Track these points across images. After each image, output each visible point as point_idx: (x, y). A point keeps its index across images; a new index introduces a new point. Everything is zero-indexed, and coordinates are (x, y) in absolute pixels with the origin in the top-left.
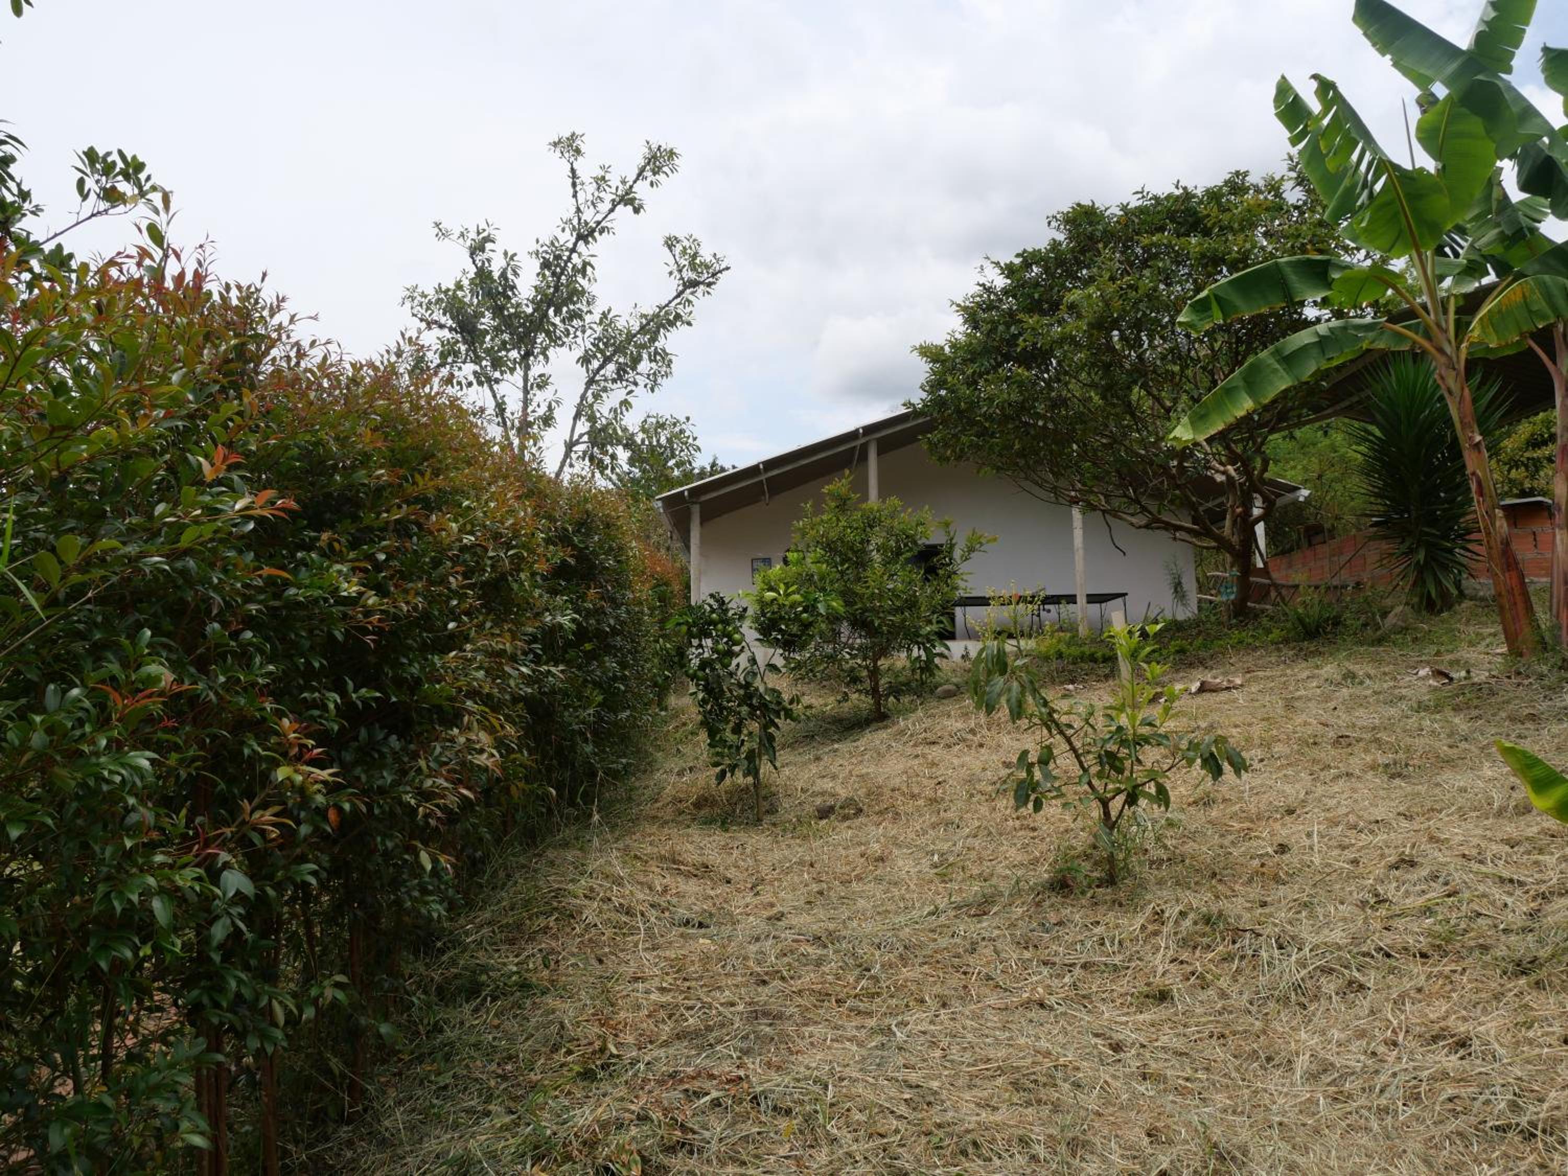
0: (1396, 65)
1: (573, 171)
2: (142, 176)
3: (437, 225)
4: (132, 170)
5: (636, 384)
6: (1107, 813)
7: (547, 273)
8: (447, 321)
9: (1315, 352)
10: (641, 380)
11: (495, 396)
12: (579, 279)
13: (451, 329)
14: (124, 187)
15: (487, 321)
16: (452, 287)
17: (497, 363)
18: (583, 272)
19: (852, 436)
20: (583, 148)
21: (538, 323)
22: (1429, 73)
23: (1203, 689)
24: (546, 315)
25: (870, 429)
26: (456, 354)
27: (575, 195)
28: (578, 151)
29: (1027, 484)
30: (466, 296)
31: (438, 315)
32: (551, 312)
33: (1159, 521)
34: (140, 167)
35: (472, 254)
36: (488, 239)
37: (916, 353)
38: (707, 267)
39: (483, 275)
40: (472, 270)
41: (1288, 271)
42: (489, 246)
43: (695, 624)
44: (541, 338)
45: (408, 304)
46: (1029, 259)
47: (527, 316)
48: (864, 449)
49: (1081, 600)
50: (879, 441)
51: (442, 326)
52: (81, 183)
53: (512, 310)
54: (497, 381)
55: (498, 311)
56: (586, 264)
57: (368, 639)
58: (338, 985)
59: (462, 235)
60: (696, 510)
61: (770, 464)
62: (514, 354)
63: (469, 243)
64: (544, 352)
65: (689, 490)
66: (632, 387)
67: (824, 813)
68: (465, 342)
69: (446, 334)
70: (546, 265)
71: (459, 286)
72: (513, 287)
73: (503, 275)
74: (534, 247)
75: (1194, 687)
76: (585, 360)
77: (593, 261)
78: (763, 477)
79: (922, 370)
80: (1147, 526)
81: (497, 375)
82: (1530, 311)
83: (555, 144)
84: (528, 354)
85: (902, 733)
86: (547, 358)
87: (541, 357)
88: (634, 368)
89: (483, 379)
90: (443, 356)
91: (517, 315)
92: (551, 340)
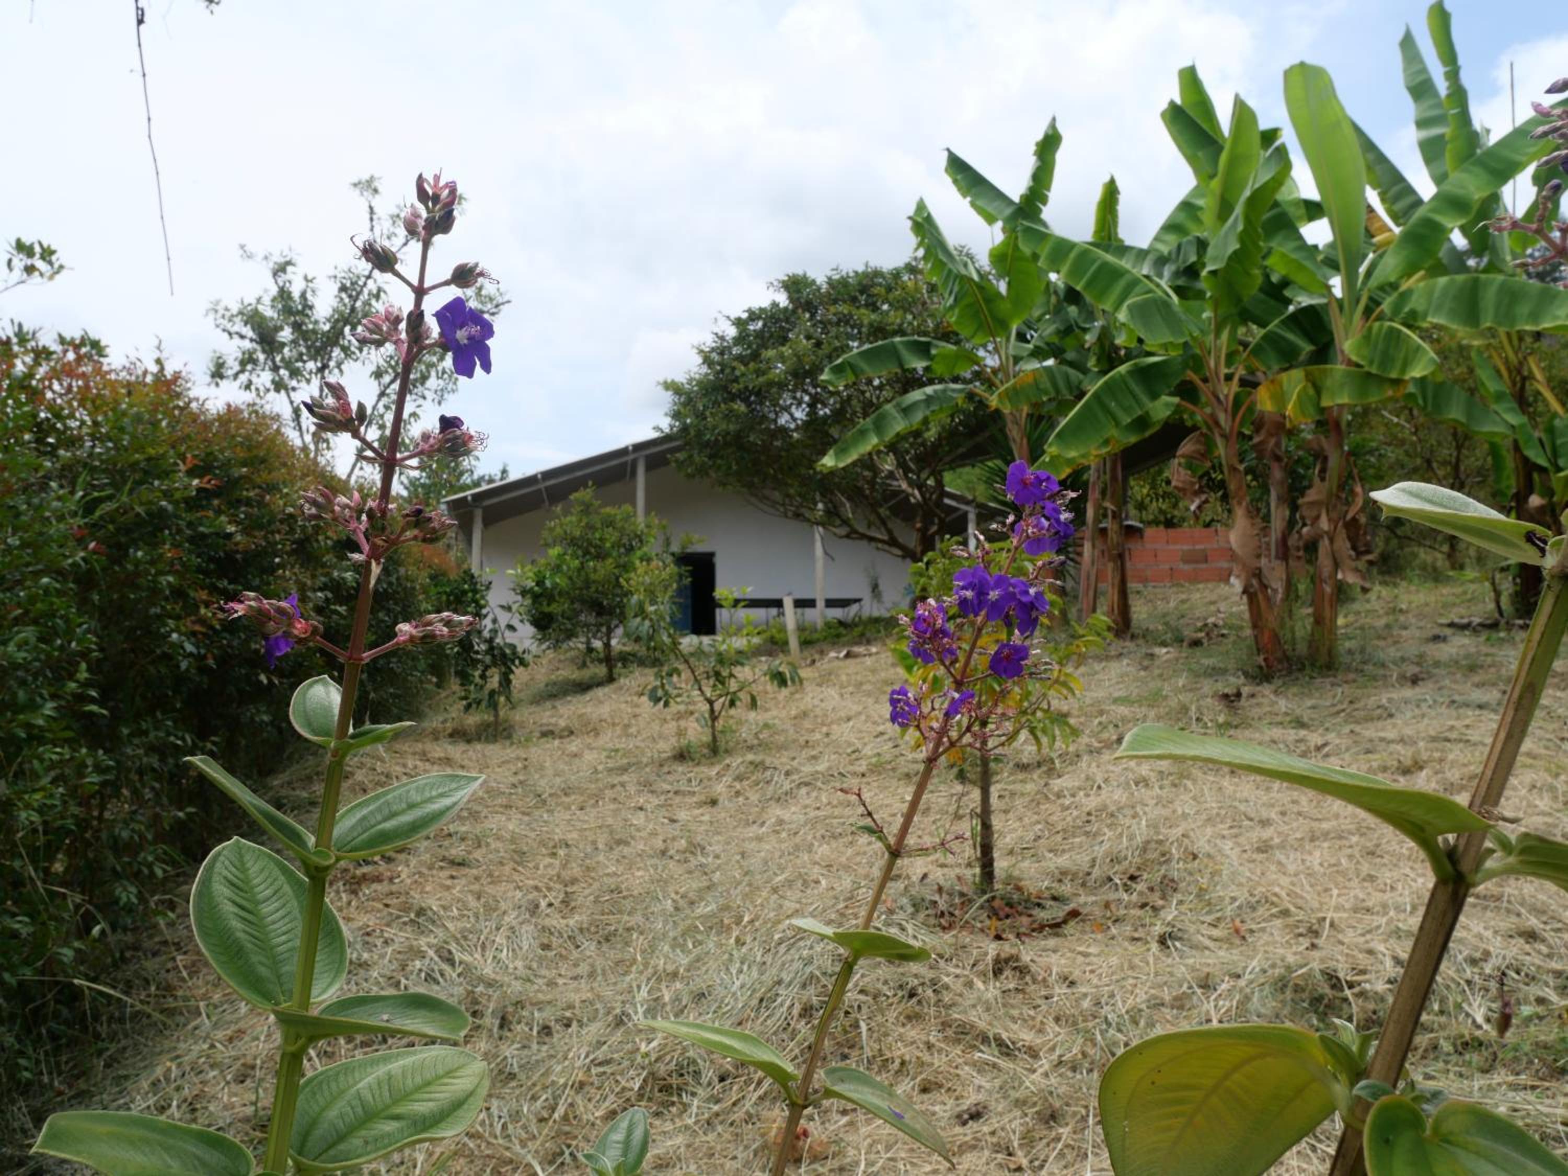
0: (973, 204)
1: (371, 208)
2: (54, 258)
3: (242, 247)
4: (47, 254)
5: (424, 398)
6: (712, 711)
7: (344, 295)
8: (248, 332)
9: (922, 405)
10: (429, 395)
11: (292, 402)
12: (373, 302)
13: (252, 340)
14: (40, 264)
15: (286, 334)
16: (254, 302)
17: (295, 373)
18: (377, 297)
19: (623, 452)
20: (380, 189)
21: (333, 338)
22: (993, 212)
23: (848, 655)
24: (341, 333)
25: (639, 447)
26: (255, 362)
27: (372, 229)
28: (376, 191)
29: (753, 499)
30: (268, 312)
31: (239, 326)
32: (347, 329)
33: (856, 532)
34: (53, 252)
35: (275, 274)
36: (289, 263)
37: (660, 388)
38: (491, 300)
39: (284, 294)
40: (274, 290)
41: (900, 347)
42: (290, 269)
43: (451, 593)
44: (336, 352)
45: (212, 316)
46: (753, 316)
47: (323, 334)
48: (634, 464)
49: (820, 604)
50: (647, 457)
51: (242, 337)
52: (10, 262)
53: (311, 326)
54: (294, 389)
55: (297, 327)
56: (380, 290)
57: (239, 556)
58: (214, 743)
59: (266, 258)
60: (478, 515)
61: (548, 475)
62: (311, 365)
63: (271, 265)
64: (339, 365)
65: (473, 496)
66: (420, 401)
67: (544, 734)
68: (264, 351)
69: (247, 345)
70: (343, 289)
71: (259, 300)
72: (311, 308)
73: (303, 295)
74: (332, 272)
75: (842, 655)
76: (378, 374)
77: (386, 287)
78: (542, 486)
79: (667, 399)
80: (848, 536)
81: (294, 383)
82: (1038, 389)
83: (355, 185)
84: (325, 366)
85: (621, 688)
86: (341, 371)
87: (336, 371)
88: (423, 384)
89: (279, 386)
90: (243, 363)
91: (314, 332)
92: (347, 355)
